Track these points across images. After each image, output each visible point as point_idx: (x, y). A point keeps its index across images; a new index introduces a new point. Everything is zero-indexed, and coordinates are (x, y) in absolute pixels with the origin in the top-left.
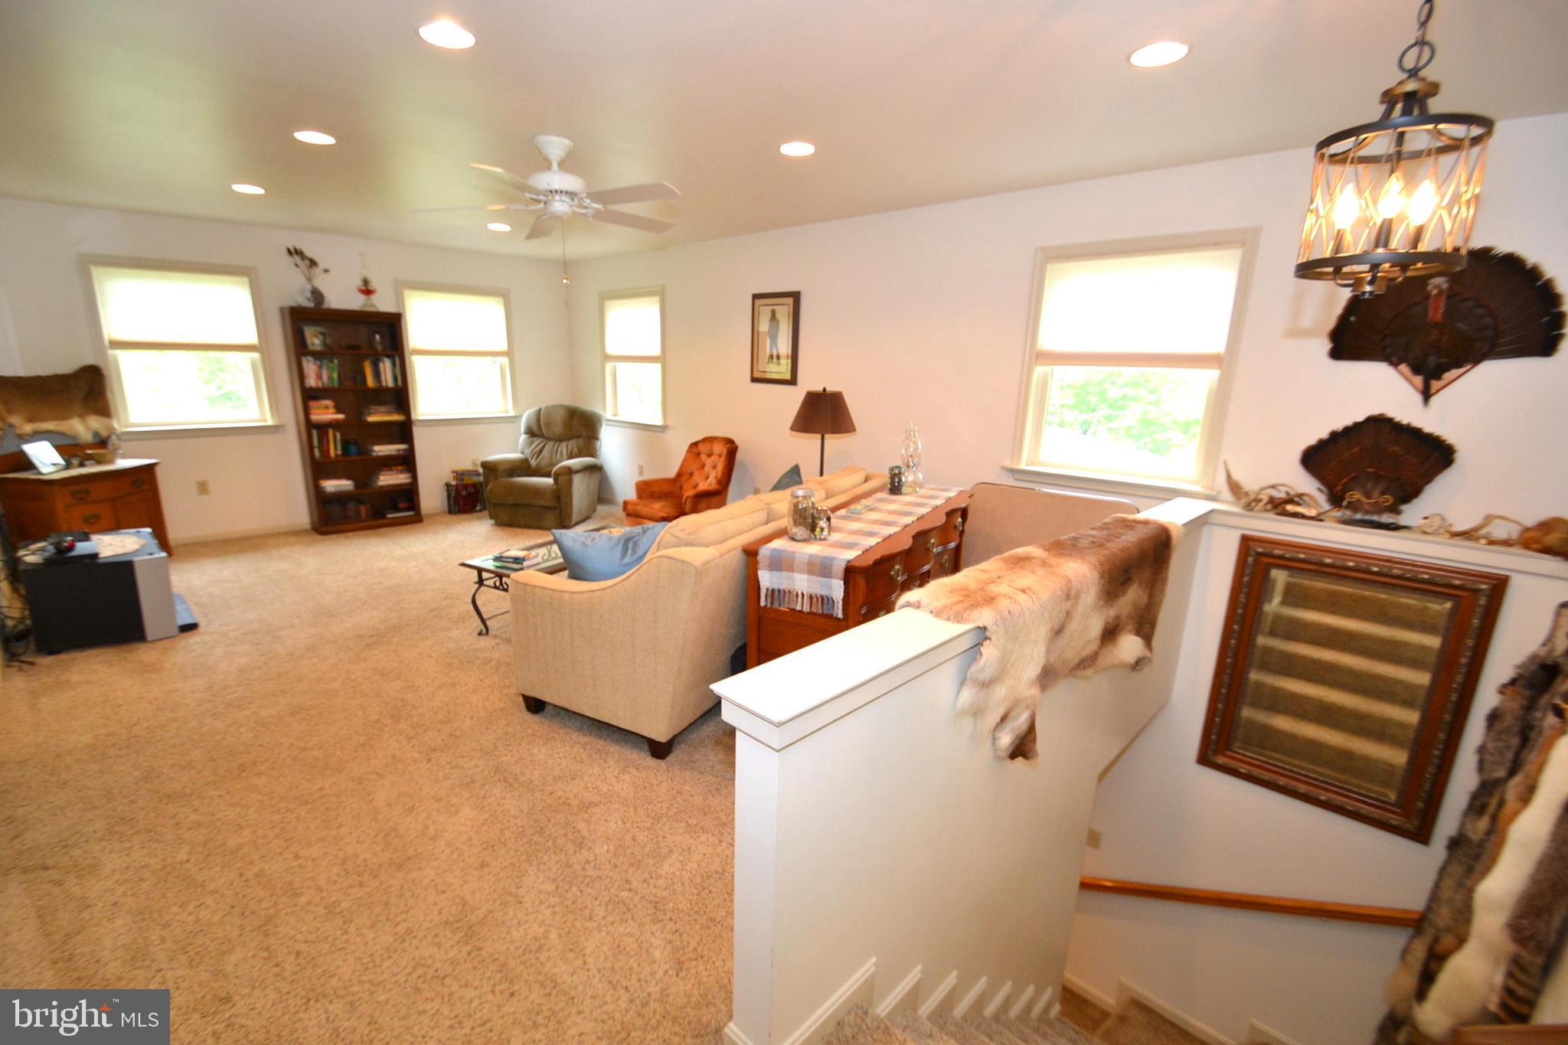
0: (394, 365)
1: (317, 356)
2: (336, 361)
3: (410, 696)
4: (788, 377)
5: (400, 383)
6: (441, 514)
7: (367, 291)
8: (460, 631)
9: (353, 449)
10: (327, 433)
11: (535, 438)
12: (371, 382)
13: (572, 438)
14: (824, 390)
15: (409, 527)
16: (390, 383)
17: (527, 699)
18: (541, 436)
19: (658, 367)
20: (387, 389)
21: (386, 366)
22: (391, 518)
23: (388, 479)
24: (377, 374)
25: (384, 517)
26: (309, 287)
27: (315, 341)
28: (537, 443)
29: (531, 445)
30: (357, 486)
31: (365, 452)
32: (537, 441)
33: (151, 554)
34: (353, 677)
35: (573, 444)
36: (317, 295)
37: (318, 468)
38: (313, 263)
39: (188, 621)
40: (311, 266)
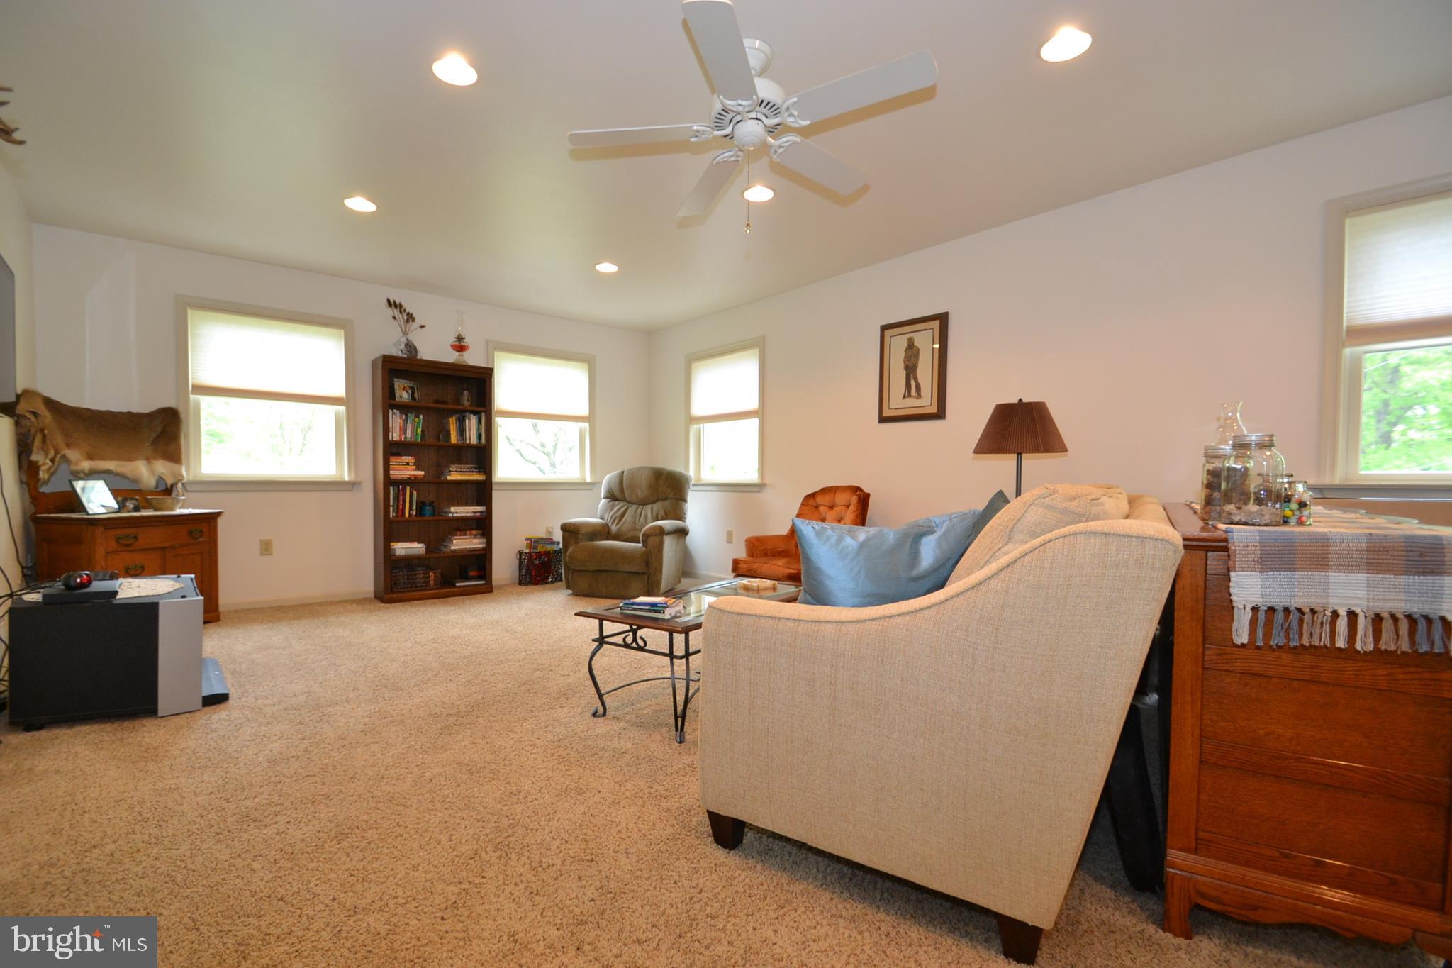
0: (480, 422)
1: (404, 409)
2: (421, 417)
3: (519, 808)
4: (934, 410)
5: (483, 441)
6: (511, 584)
7: (460, 347)
8: (566, 710)
9: (428, 509)
10: (404, 490)
11: (617, 502)
12: (454, 439)
13: (658, 500)
14: (1020, 400)
15: (479, 596)
16: (474, 441)
17: (715, 819)
18: (624, 500)
19: (754, 423)
20: (470, 447)
21: (472, 423)
22: (459, 587)
23: (463, 543)
24: (461, 431)
25: (454, 586)
26: (404, 340)
27: (403, 395)
28: (618, 507)
29: (612, 509)
30: (427, 550)
31: (438, 511)
32: (618, 505)
33: (183, 597)
34: (428, 775)
35: (657, 507)
36: (410, 347)
37: (390, 529)
38: (410, 318)
39: (218, 690)
40: (407, 321)
